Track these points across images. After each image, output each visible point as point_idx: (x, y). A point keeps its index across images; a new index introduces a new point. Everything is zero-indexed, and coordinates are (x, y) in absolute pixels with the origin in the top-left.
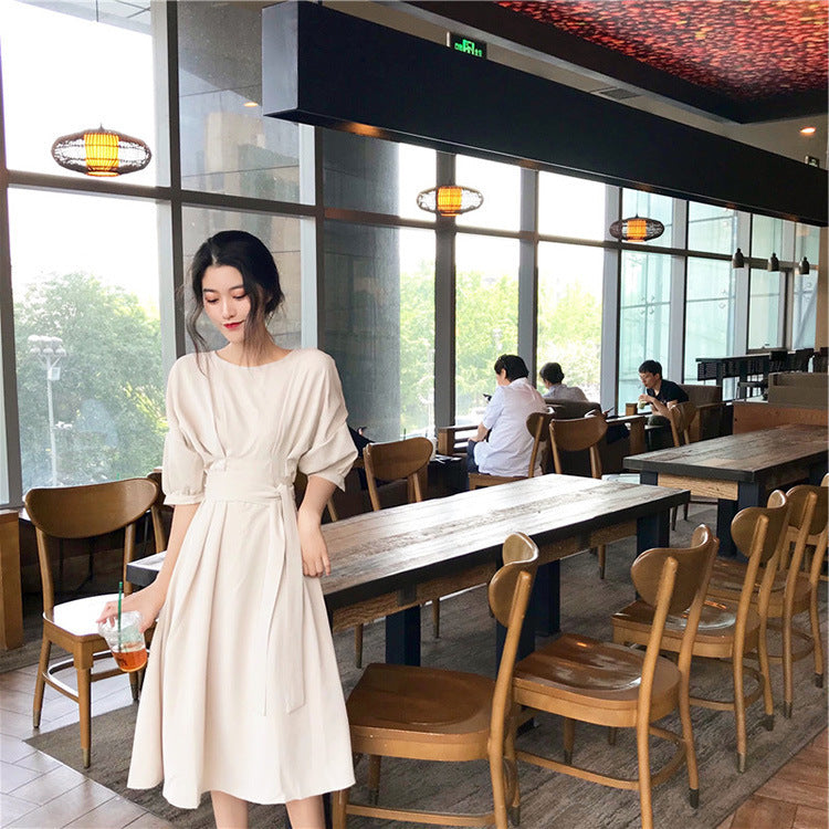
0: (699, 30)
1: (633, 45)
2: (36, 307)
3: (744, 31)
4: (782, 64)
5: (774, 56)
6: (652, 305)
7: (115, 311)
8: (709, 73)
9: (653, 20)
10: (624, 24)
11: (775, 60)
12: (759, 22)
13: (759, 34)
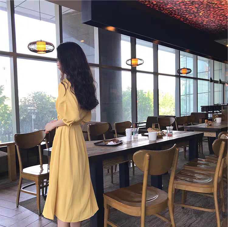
0: (200, 12)
1: (183, 18)
2: (30, 100)
3: (213, 12)
4: (223, 23)
5: (221, 20)
6: (188, 95)
7: (50, 101)
8: (203, 26)
9: (188, 10)
10: (180, 11)
11: (221, 22)
12: (217, 9)
13: (217, 13)
